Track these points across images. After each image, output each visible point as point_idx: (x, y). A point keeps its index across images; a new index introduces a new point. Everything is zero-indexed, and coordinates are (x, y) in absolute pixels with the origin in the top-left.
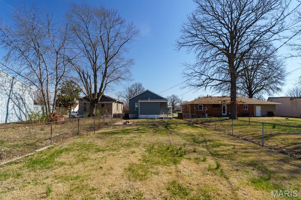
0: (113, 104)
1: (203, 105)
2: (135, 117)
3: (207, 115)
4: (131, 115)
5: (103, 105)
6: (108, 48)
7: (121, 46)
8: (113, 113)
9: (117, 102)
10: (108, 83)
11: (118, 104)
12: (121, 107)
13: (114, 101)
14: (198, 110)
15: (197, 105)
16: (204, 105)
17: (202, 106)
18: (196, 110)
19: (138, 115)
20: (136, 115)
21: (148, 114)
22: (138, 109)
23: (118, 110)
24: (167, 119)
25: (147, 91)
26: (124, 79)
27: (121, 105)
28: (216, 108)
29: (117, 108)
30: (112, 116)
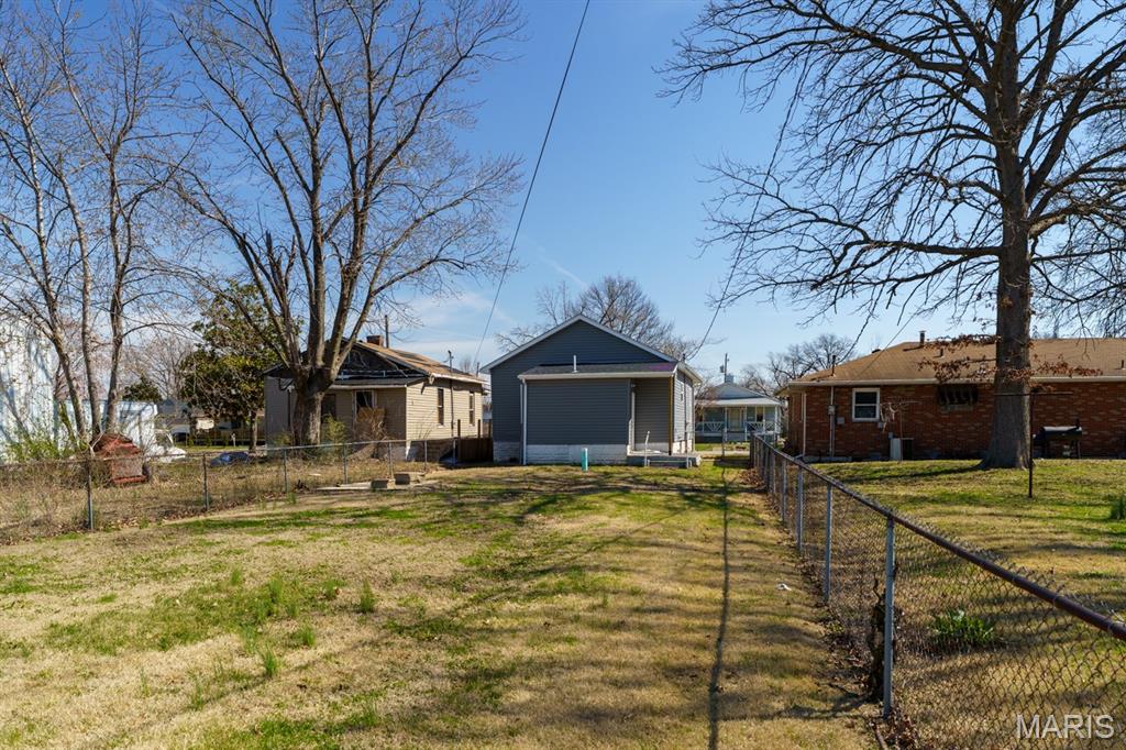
0: (413, 393)
1: (877, 390)
3: (896, 444)
4: (501, 444)
5: (363, 399)
6: (370, 112)
7: (430, 95)
8: (412, 433)
9: (437, 379)
10: (383, 288)
12: (471, 406)
13: (418, 376)
14: (848, 420)
15: (842, 390)
16: (884, 388)
17: (875, 394)
18: (841, 421)
23: (447, 419)
25: (580, 320)
26: (463, 266)
27: (471, 398)
28: (957, 408)
29: (441, 411)
30: (407, 453)
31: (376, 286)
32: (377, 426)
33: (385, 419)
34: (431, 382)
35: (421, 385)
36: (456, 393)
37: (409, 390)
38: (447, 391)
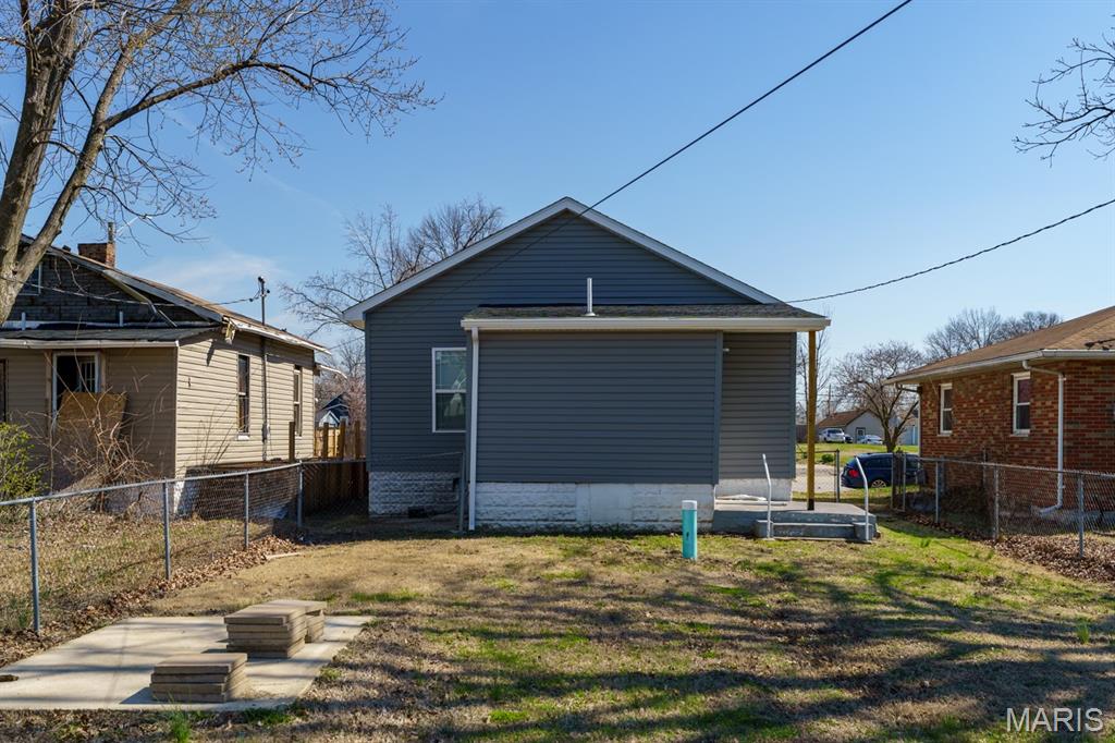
0: (191, 359)
2: (423, 501)
5: (72, 371)
8: (188, 452)
9: (240, 334)
10: (126, 115)
11: (255, 361)
12: (297, 395)
19: (456, 481)
20: (444, 478)
21: (579, 480)
22: (462, 421)
23: (255, 422)
24: (810, 533)
25: (567, 212)
26: (308, 84)
27: (297, 381)
29: (244, 405)
30: (177, 496)
31: (108, 112)
32: (107, 435)
33: (125, 417)
34: (229, 340)
35: (206, 344)
36: (272, 368)
37: (184, 354)
38: (255, 362)
